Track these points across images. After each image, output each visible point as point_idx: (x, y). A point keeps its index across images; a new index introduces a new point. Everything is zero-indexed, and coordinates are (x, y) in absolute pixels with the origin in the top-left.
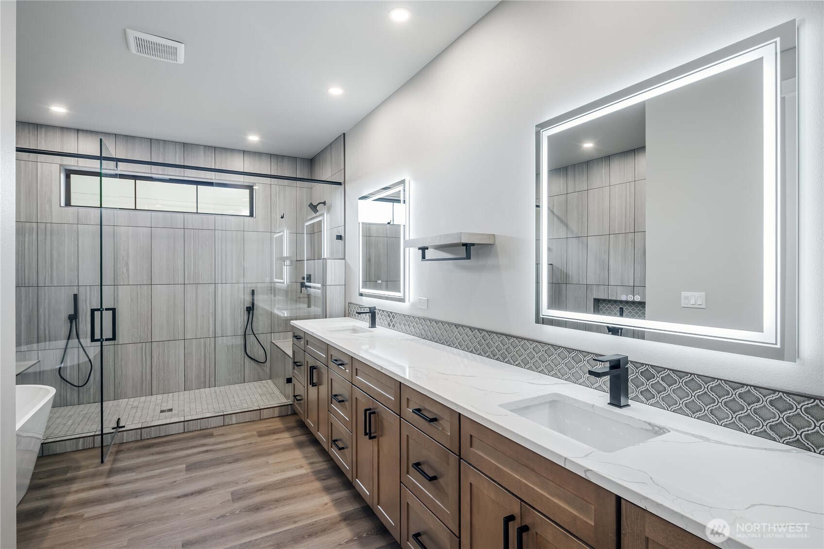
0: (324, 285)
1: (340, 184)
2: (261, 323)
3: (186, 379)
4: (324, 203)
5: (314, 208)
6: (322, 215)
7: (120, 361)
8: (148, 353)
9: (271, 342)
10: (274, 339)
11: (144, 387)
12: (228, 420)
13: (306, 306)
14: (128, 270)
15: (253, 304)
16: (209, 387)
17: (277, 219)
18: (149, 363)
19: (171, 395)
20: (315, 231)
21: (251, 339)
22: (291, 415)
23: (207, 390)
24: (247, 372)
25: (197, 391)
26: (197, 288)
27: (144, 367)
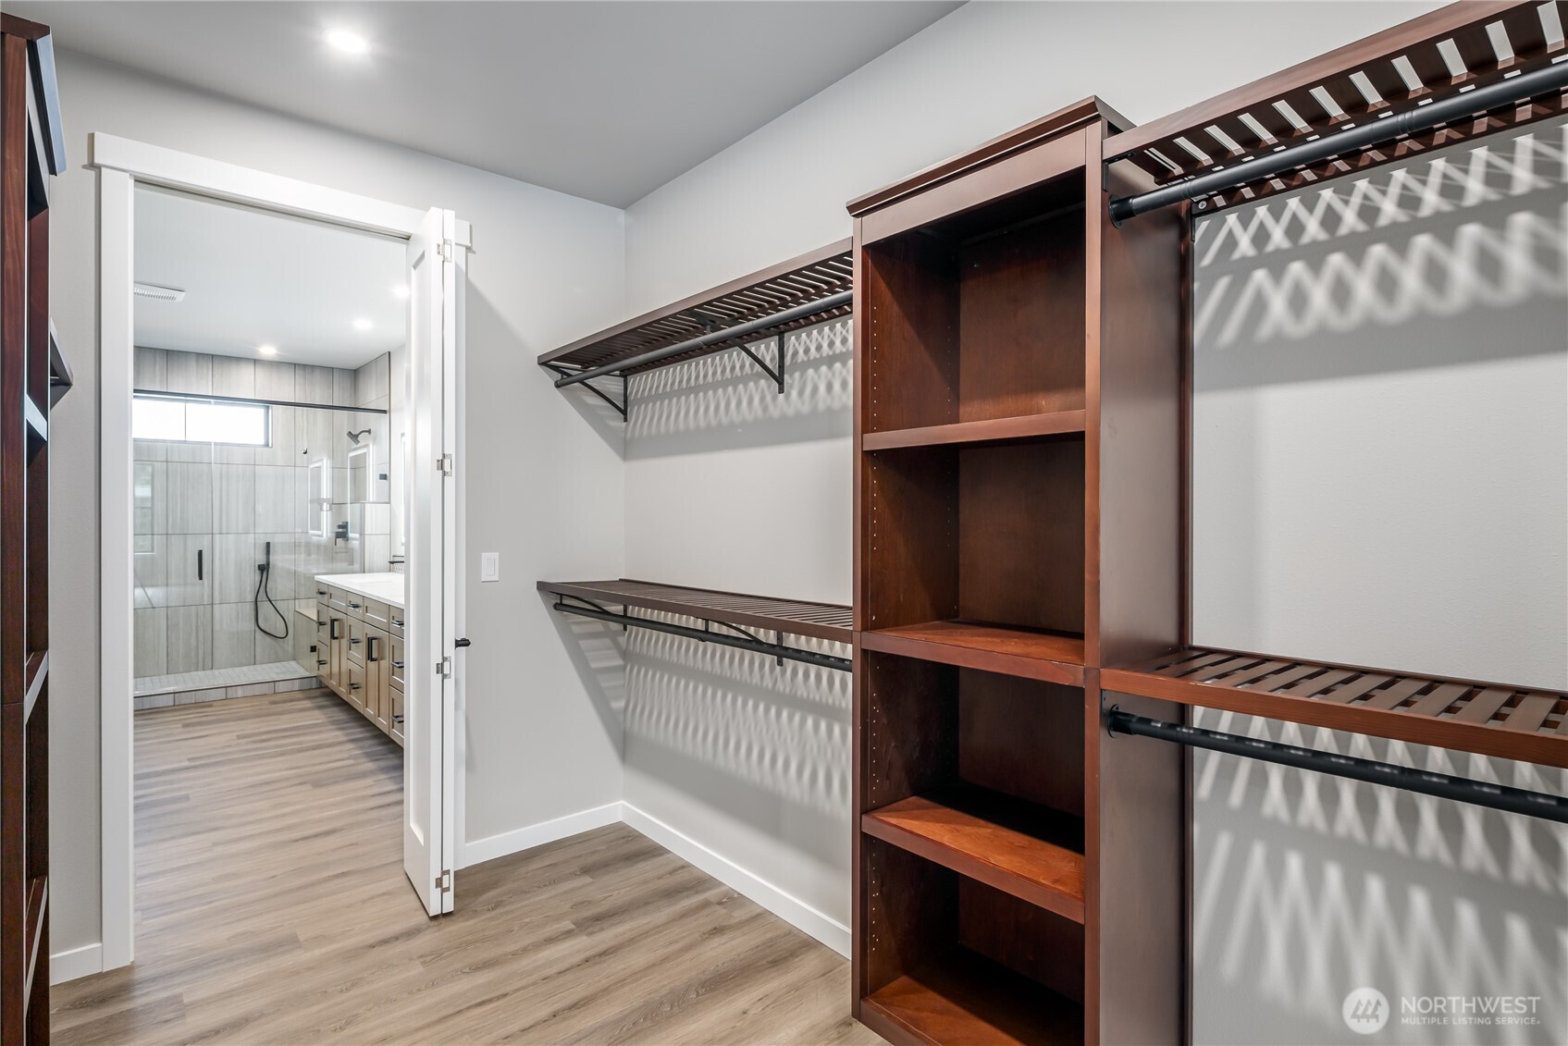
0: (362, 534)
1: (385, 412)
2: (279, 586)
3: (169, 658)
4: (369, 432)
5: (354, 437)
6: (366, 446)
9: (293, 610)
10: (300, 608)
12: (231, 693)
15: (268, 564)
16: (204, 670)
20: (358, 466)
21: (265, 608)
22: (317, 688)
24: (258, 649)
26: (185, 540)
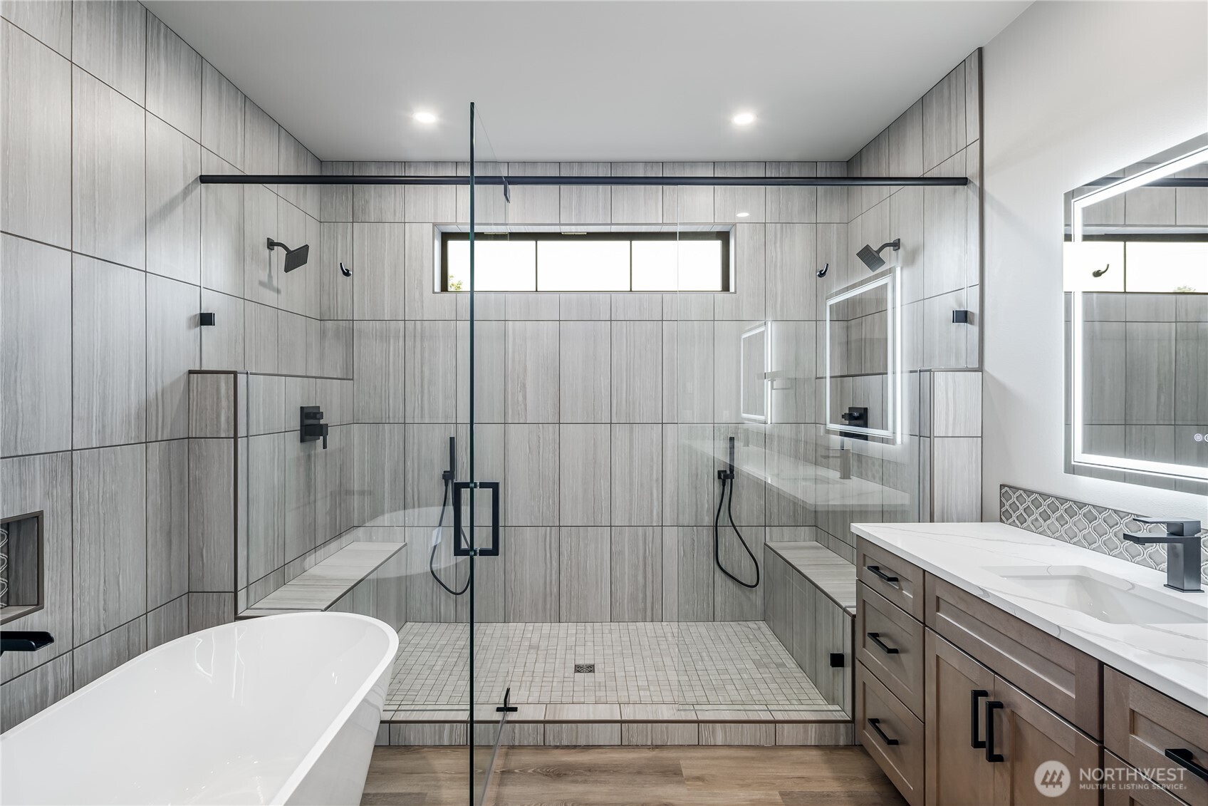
0: (924, 435)
1: (963, 181)
2: (746, 506)
3: (613, 600)
4: (896, 245)
5: (870, 257)
6: (891, 271)
7: (513, 555)
8: (555, 546)
9: (765, 544)
10: (771, 540)
11: (548, 606)
12: (706, 736)
13: (838, 474)
14: (525, 397)
15: (731, 467)
16: (652, 622)
17: (776, 294)
18: (555, 564)
19: (589, 626)
20: (871, 309)
21: (727, 535)
23: (649, 625)
24: (719, 599)
25: (632, 626)
26: (631, 431)
27: (548, 571)
